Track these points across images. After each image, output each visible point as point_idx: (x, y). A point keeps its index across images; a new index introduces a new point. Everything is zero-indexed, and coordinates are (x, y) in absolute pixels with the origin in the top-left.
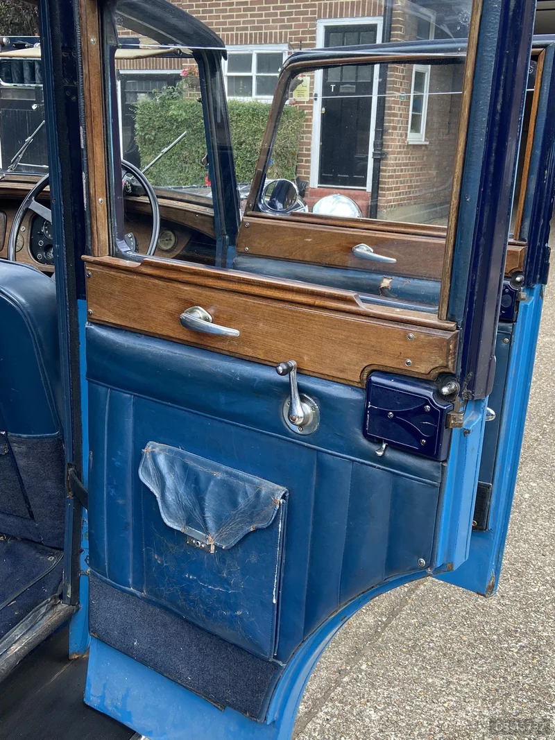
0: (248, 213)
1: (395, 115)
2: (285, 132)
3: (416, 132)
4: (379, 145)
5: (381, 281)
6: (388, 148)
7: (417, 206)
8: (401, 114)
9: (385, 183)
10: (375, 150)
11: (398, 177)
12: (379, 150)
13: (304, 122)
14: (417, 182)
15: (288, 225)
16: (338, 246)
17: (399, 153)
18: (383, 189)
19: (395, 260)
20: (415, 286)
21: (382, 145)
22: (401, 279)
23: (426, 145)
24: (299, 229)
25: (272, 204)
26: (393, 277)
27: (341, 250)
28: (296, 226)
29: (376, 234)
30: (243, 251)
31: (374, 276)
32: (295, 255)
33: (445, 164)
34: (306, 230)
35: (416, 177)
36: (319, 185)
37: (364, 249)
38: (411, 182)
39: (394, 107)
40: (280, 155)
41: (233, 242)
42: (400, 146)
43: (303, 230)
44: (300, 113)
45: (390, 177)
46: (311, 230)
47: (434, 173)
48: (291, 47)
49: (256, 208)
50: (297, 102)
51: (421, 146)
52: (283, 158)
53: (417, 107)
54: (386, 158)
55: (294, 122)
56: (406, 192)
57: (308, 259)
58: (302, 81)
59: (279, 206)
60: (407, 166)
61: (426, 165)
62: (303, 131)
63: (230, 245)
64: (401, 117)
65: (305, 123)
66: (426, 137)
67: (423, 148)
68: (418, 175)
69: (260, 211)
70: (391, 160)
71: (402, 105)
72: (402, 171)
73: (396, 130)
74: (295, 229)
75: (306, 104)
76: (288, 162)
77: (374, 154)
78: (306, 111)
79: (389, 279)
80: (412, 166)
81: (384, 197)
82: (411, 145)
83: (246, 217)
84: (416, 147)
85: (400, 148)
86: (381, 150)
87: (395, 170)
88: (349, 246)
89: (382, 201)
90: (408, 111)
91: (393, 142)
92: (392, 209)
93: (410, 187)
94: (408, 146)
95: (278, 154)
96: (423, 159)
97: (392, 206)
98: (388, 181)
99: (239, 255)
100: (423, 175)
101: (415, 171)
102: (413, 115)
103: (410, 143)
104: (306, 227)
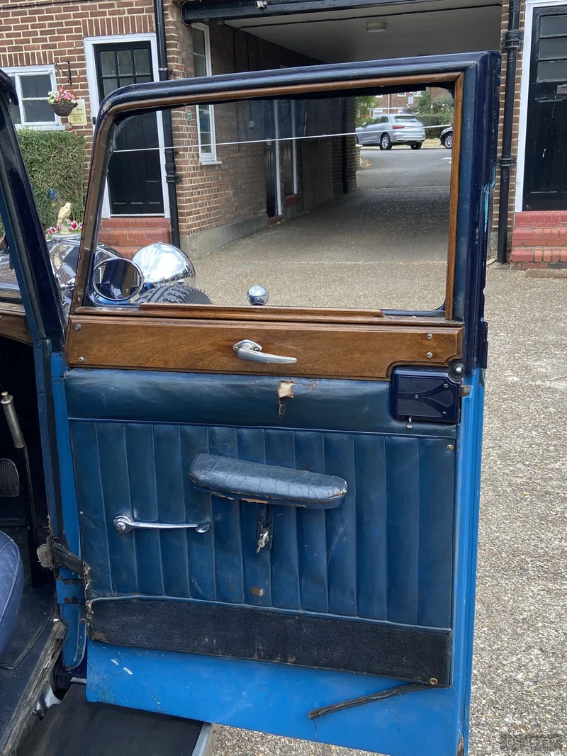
0: (77, 310)
1: (183, 136)
2: (66, 160)
3: (207, 152)
4: (172, 168)
5: (279, 386)
6: (181, 171)
7: (219, 228)
8: (190, 135)
9: (183, 208)
10: (168, 174)
11: (196, 200)
12: (172, 174)
13: (86, 148)
14: (216, 203)
15: (138, 323)
16: (211, 345)
17: (193, 175)
18: (182, 214)
19: (295, 359)
20: (325, 390)
21: (175, 169)
22: (304, 381)
23: (219, 165)
24: (154, 327)
25: (106, 291)
26: (293, 380)
27: (218, 350)
28: (150, 324)
29: (262, 325)
30: (76, 361)
31: (267, 381)
32: (153, 362)
33: (240, 182)
34: (164, 327)
35: (214, 198)
36: (112, 215)
37: (248, 347)
38: (209, 205)
39: (182, 127)
40: (64, 187)
41: (57, 347)
42: (194, 167)
43: (159, 327)
44: (79, 139)
45: (189, 201)
46: (172, 328)
47: (231, 192)
48: (57, 67)
49: (87, 302)
50: (74, 128)
51: (214, 166)
52: (68, 190)
53: (205, 126)
54: (181, 181)
55: (73, 149)
56: (206, 215)
57: (172, 365)
58: (76, 104)
59: (117, 292)
60: (204, 187)
61: (221, 185)
62: (85, 158)
63: (53, 352)
64: (190, 137)
65: (86, 150)
66: (218, 156)
67: (217, 168)
68: (216, 196)
69: (92, 305)
70: (186, 184)
71: (189, 124)
72: (199, 193)
73: (187, 151)
74: (149, 327)
75: (84, 129)
76: (74, 192)
77: (168, 179)
78: (85, 137)
79: (288, 383)
80: (209, 187)
81: (185, 222)
82: (204, 166)
83: (75, 317)
84: (210, 167)
85: (194, 170)
86: (174, 174)
87: (192, 193)
88: (227, 343)
89: (183, 227)
90: (197, 131)
91: (186, 164)
92: (195, 234)
93: (209, 209)
94: (202, 167)
95: (61, 185)
96: (218, 179)
97: (194, 231)
98: (186, 205)
99: (72, 368)
100: (221, 195)
101: (212, 192)
102: (201, 134)
103: (203, 164)
104: (164, 324)
